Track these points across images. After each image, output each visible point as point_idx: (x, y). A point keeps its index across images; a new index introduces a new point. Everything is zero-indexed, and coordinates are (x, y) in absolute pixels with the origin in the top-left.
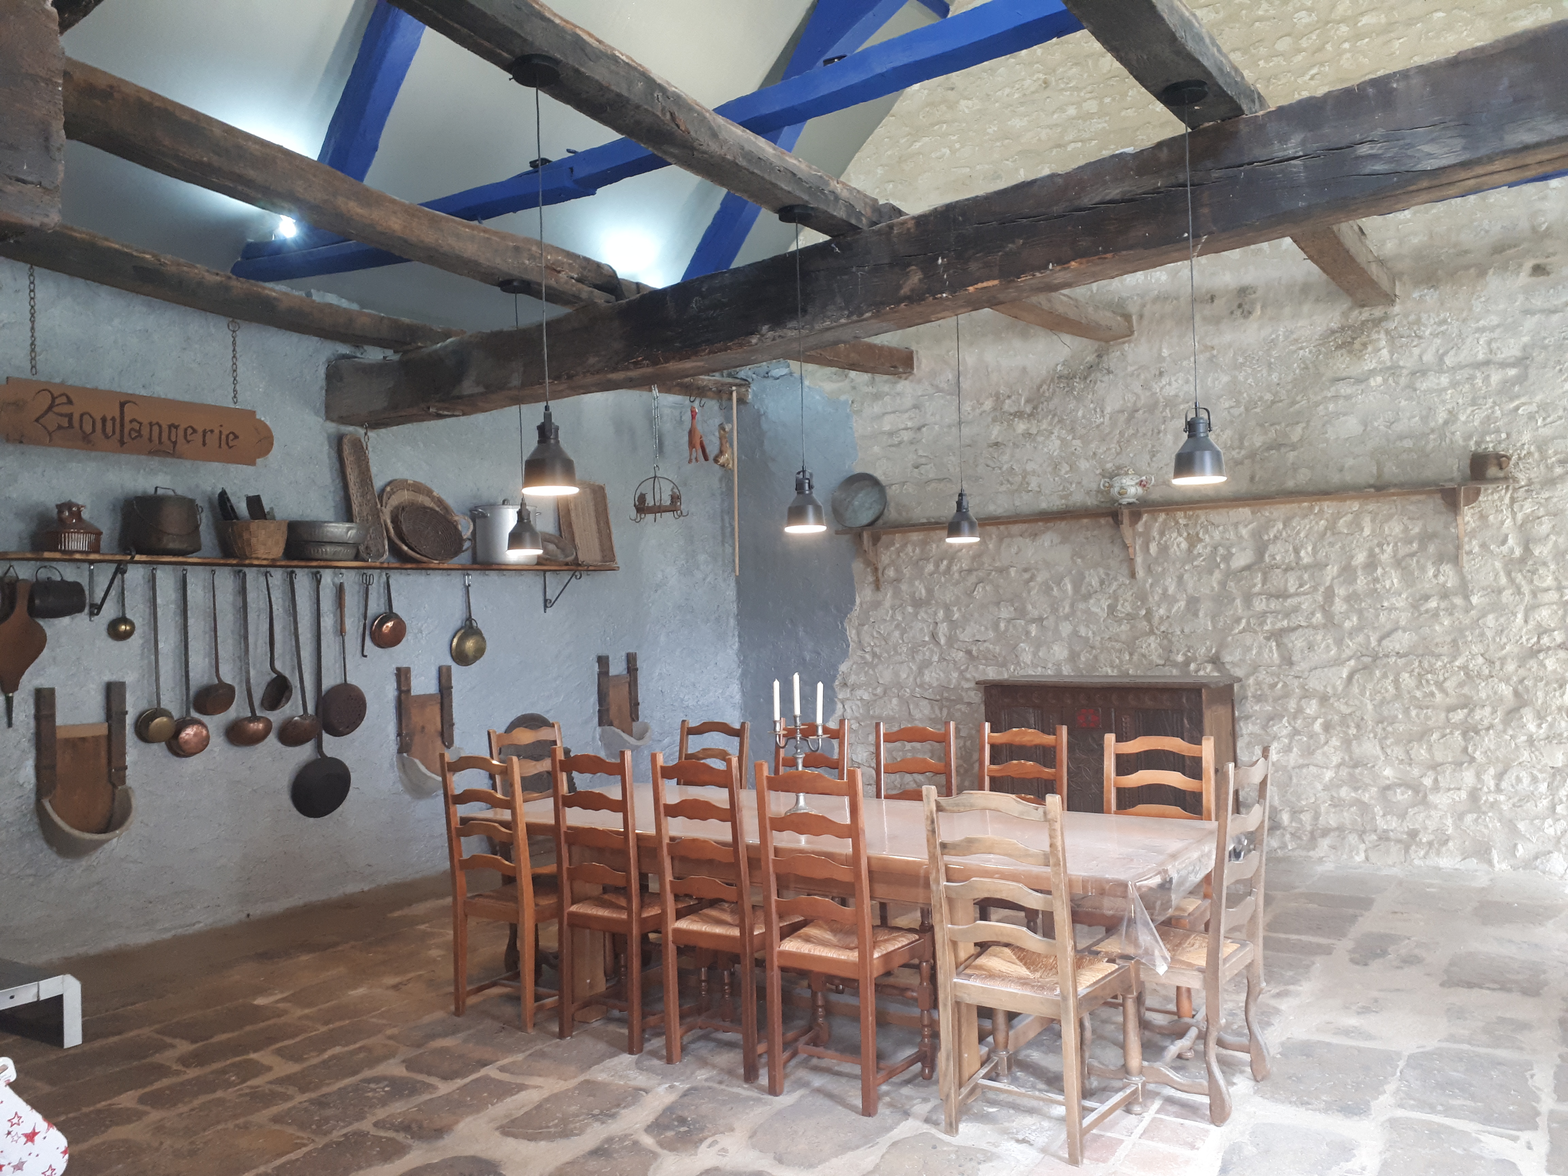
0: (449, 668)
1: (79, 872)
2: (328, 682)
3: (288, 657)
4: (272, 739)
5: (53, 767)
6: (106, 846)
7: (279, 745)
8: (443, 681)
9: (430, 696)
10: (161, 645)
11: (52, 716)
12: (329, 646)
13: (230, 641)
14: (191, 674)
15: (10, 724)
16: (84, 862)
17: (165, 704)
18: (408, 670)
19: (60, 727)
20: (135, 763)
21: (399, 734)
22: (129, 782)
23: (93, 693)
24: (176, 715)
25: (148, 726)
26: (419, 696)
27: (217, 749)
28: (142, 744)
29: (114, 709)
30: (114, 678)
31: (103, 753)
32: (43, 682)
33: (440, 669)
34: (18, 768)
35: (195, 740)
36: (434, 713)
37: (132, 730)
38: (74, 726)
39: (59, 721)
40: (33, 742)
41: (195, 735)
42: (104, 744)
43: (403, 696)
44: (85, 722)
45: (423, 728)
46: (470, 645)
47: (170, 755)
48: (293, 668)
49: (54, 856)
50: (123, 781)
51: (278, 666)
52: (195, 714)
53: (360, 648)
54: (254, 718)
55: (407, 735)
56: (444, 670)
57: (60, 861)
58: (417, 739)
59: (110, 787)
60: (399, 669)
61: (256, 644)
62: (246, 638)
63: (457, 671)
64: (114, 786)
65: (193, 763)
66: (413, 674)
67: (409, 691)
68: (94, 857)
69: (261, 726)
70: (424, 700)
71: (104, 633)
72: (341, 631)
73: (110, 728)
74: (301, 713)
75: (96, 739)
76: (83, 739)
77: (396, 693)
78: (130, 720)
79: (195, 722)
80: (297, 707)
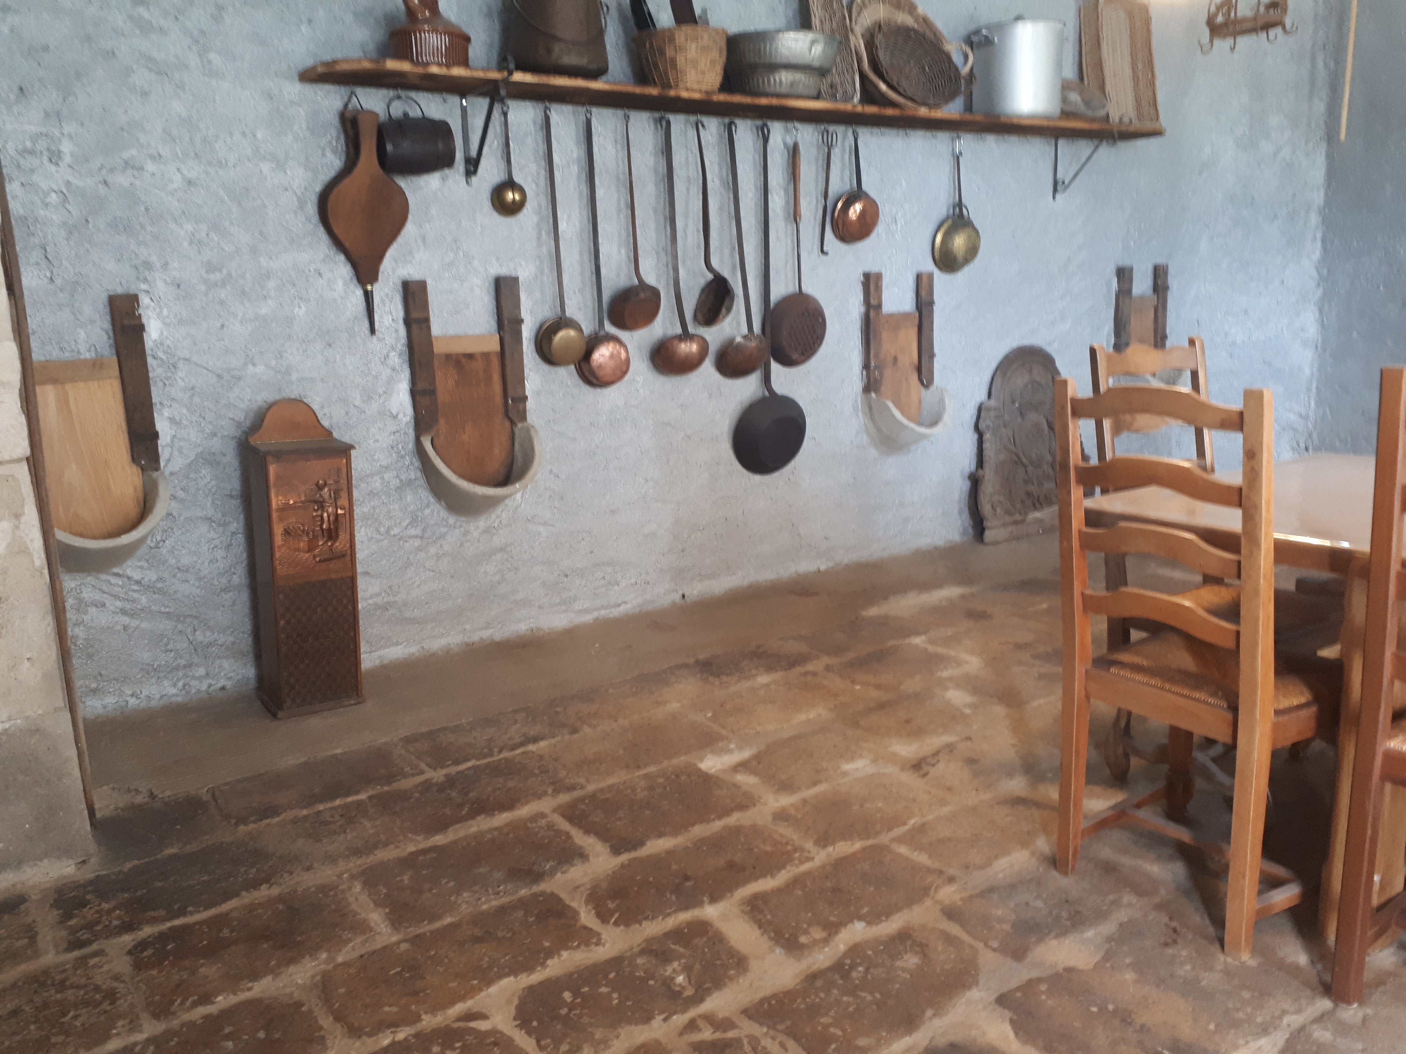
0: (931, 276)
1: (476, 534)
2: (779, 290)
3: (727, 252)
4: (708, 368)
5: (432, 392)
6: (507, 501)
7: (717, 376)
8: (923, 293)
9: (905, 316)
10: (562, 226)
11: (426, 321)
12: (778, 238)
13: (652, 225)
14: (603, 271)
15: (373, 331)
16: (482, 522)
17: (572, 311)
18: (879, 276)
19: (437, 338)
20: (538, 393)
21: (866, 366)
22: (532, 417)
23: (477, 291)
24: (588, 327)
25: (550, 340)
26: (892, 315)
27: (640, 379)
28: (545, 367)
29: (506, 314)
30: (504, 271)
31: (496, 378)
32: (412, 272)
33: (919, 277)
34: (388, 393)
35: (611, 364)
36: (909, 337)
37: (532, 347)
38: (457, 338)
39: (436, 329)
40: (406, 357)
41: (612, 356)
42: (496, 363)
43: (872, 314)
44: (470, 332)
45: (895, 359)
46: (959, 242)
47: (580, 382)
48: (734, 267)
49: (444, 513)
50: (523, 416)
51: (715, 263)
52: (610, 328)
53: (817, 243)
54: (686, 336)
55: (876, 367)
56: (925, 279)
57: (452, 520)
58: (888, 372)
59: (507, 424)
60: (867, 276)
61: (685, 231)
62: (672, 220)
63: (941, 280)
64: (513, 423)
65: (612, 394)
66: (885, 282)
67: (879, 306)
68: (493, 516)
69: (694, 347)
70: (898, 320)
71: (487, 204)
72: (795, 216)
73: (501, 340)
74: (745, 330)
75: (486, 355)
76: (470, 356)
77: (862, 309)
78: (528, 332)
79: (611, 338)
80: (738, 324)
